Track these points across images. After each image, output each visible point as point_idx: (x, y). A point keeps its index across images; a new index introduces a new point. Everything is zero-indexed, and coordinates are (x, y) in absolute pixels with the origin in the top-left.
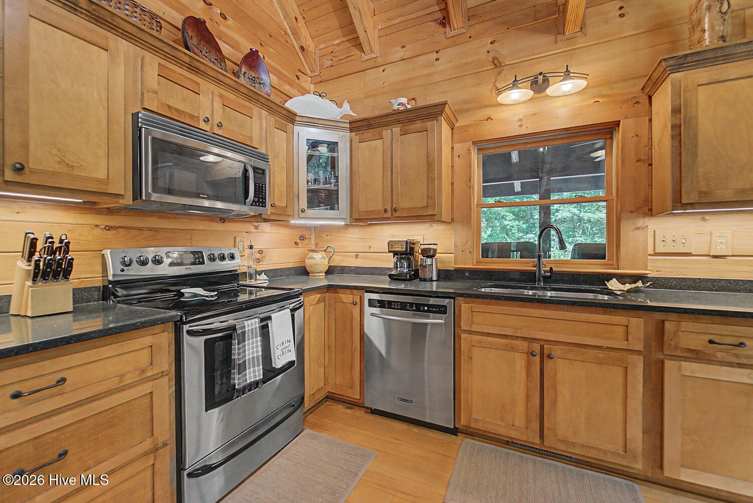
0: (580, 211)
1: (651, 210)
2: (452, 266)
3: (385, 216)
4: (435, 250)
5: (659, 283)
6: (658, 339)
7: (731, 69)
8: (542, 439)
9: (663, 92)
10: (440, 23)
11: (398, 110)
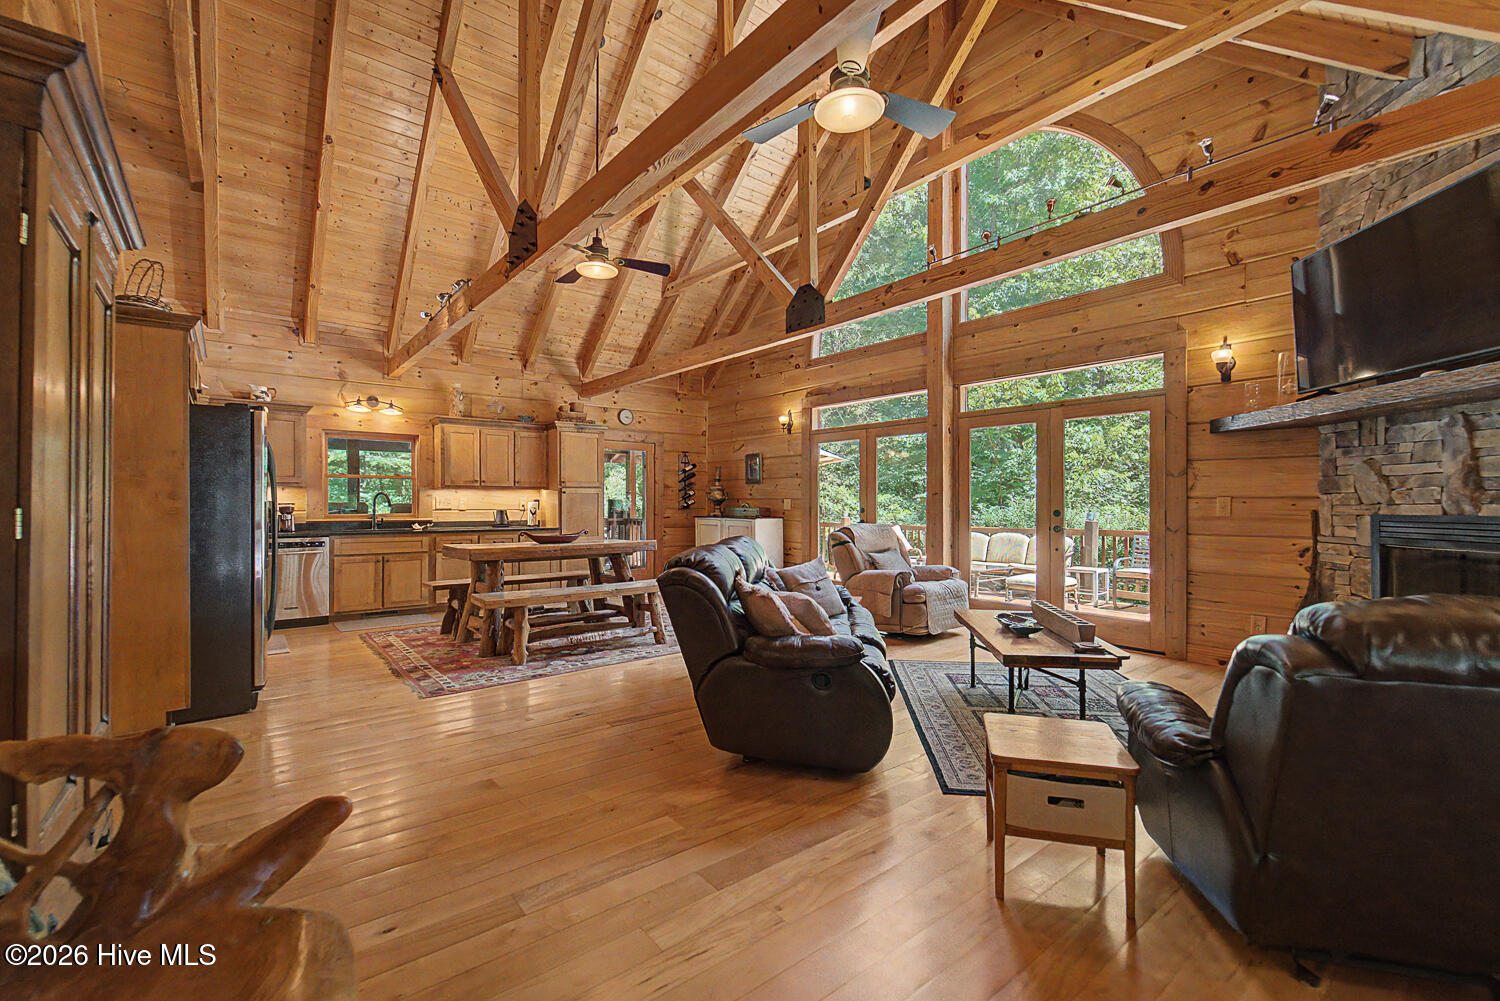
1: (433, 485)
2: (304, 521)
4: (293, 508)
5: (436, 524)
6: (434, 545)
7: (462, 428)
8: (383, 605)
9: (438, 428)
10: (293, 331)
11: (259, 397)
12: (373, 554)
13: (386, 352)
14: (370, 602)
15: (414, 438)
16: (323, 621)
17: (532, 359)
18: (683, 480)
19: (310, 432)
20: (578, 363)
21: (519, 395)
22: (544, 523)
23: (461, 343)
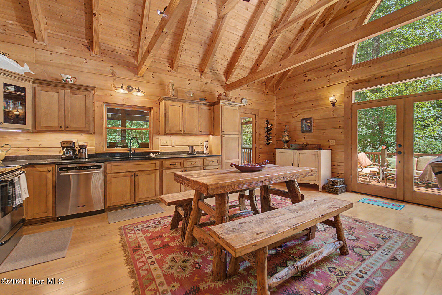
0: (132, 126)
1: (160, 134)
2: (94, 152)
3: (60, 129)
4: (86, 146)
5: (162, 153)
6: (161, 166)
7: (174, 103)
8: (135, 200)
9: (162, 103)
10: (87, 48)
11: (67, 81)
12: (129, 172)
13: (136, 63)
14: (127, 199)
15: (150, 109)
16: (102, 212)
17: (205, 71)
18: (267, 132)
19: (97, 103)
20: (224, 75)
21: (199, 89)
22: (211, 152)
23: (172, 61)
